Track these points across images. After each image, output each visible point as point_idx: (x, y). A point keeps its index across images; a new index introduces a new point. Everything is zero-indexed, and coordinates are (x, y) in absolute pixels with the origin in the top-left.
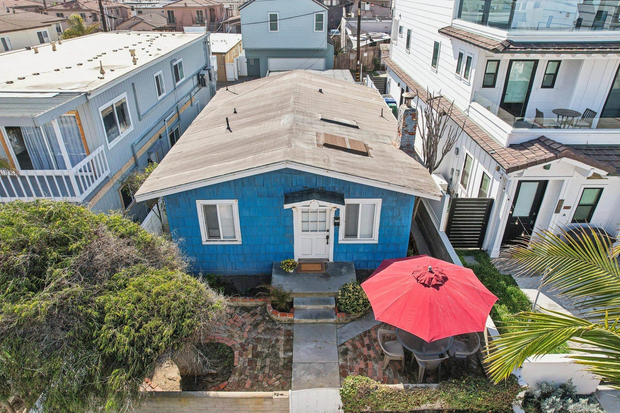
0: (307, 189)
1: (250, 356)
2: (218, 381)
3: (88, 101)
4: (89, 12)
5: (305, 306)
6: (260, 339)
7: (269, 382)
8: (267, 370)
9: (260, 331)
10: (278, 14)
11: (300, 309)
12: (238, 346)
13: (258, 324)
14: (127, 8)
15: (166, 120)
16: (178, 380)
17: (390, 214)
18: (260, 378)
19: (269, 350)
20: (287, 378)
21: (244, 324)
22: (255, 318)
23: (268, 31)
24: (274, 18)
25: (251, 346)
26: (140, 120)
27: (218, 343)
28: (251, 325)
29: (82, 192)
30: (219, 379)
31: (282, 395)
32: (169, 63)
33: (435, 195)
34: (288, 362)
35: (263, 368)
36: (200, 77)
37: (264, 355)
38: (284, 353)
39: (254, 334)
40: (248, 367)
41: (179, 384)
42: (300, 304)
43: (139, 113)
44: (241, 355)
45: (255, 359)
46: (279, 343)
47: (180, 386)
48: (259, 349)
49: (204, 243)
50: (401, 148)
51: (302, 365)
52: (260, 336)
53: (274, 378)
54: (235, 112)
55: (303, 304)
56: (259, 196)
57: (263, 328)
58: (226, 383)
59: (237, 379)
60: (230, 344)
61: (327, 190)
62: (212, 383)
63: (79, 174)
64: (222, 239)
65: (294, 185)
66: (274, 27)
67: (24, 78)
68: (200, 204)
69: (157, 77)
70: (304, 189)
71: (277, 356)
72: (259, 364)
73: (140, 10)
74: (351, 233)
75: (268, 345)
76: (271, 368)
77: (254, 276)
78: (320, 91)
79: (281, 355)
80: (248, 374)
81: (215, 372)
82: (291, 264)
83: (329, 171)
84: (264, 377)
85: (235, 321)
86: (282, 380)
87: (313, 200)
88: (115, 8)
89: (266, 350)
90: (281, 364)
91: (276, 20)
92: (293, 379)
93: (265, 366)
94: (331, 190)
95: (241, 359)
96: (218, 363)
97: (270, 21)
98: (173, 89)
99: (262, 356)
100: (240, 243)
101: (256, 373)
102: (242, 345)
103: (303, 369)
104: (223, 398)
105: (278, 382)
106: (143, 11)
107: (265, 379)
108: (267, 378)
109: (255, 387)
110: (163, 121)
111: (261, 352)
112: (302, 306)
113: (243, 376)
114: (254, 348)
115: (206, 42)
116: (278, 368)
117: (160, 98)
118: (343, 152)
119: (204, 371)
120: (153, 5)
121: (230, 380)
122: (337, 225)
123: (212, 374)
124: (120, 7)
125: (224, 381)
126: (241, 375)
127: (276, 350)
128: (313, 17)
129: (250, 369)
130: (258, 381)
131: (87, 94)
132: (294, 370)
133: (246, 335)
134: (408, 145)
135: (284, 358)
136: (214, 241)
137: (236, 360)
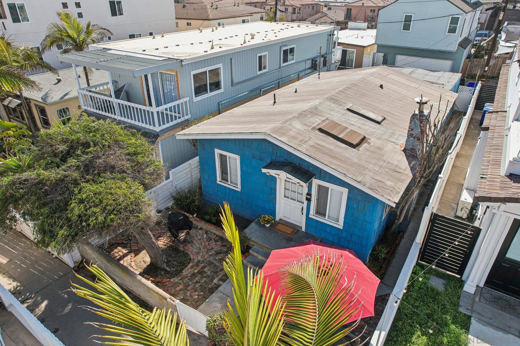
0: (288, 162)
1: (196, 271)
2: (166, 276)
3: (182, 65)
4: (291, 7)
5: (257, 255)
6: (213, 263)
7: (192, 294)
8: (198, 285)
9: (217, 258)
10: (413, 15)
11: (253, 256)
12: (196, 261)
13: (220, 253)
14: (321, 5)
15: (262, 90)
16: (147, 264)
17: (355, 206)
18: (189, 288)
19: (211, 273)
20: (205, 298)
21: (212, 249)
22: (222, 248)
23: (400, 30)
24: (408, 19)
25: (203, 265)
26: (232, 86)
27: (187, 253)
28: (215, 251)
29: (160, 125)
30: (167, 275)
31: (174, 301)
32: (279, 47)
33: (389, 200)
34: (215, 288)
35: (197, 282)
36: (314, 62)
37: (205, 275)
38: (218, 280)
39: (211, 259)
40: (189, 277)
41: (145, 267)
42: (254, 252)
43: (232, 81)
44: (192, 267)
45: (198, 274)
46: (221, 273)
47: (145, 268)
48: (206, 270)
49: (218, 182)
50: (405, 151)
51: (221, 294)
52: (214, 262)
53: (197, 293)
54: (296, 92)
55: (257, 253)
56: (254, 157)
57: (220, 257)
58: (169, 280)
59: (176, 281)
60: (192, 257)
61: (303, 167)
62: (162, 276)
63: (165, 112)
64: (229, 183)
65: (278, 155)
66: (407, 27)
67: (167, 47)
68: (217, 152)
69: (260, 58)
70: (286, 161)
71: (213, 279)
72: (197, 279)
73: (330, 7)
74: (321, 212)
75: (213, 270)
76: (201, 286)
77: (248, 220)
78: (381, 86)
79: (215, 281)
80: (185, 282)
81: (169, 270)
82: (266, 219)
83: (295, 150)
84: (192, 289)
85: (209, 244)
86: (200, 297)
87: (282, 171)
88: (312, 4)
89: (209, 273)
90: (210, 286)
91: (410, 21)
92: (207, 300)
93: (199, 282)
94: (306, 168)
95: (189, 270)
96: (176, 265)
97: (404, 22)
98: (278, 67)
99: (204, 275)
100: (239, 190)
101: (190, 283)
102: (199, 262)
103: (220, 297)
104: (142, 283)
105: (197, 296)
106: (332, 8)
107: (191, 290)
108: (193, 290)
109: (181, 292)
110: (259, 90)
111: (205, 272)
112: (255, 254)
113: (181, 281)
114: (204, 267)
115: (331, 34)
116: (206, 288)
117: (259, 73)
118: (331, 139)
119: (163, 266)
120: (342, 3)
121: (172, 280)
122: (309, 200)
123: (166, 270)
124: (316, 4)
125: (168, 278)
126: (181, 280)
127: (215, 275)
128: (449, 19)
129: (188, 279)
130: (186, 289)
131: (182, 61)
132: (213, 295)
133: (206, 256)
134: (412, 149)
135: (215, 284)
136: (224, 183)
137: (186, 269)
